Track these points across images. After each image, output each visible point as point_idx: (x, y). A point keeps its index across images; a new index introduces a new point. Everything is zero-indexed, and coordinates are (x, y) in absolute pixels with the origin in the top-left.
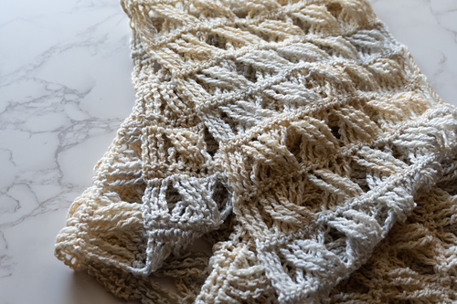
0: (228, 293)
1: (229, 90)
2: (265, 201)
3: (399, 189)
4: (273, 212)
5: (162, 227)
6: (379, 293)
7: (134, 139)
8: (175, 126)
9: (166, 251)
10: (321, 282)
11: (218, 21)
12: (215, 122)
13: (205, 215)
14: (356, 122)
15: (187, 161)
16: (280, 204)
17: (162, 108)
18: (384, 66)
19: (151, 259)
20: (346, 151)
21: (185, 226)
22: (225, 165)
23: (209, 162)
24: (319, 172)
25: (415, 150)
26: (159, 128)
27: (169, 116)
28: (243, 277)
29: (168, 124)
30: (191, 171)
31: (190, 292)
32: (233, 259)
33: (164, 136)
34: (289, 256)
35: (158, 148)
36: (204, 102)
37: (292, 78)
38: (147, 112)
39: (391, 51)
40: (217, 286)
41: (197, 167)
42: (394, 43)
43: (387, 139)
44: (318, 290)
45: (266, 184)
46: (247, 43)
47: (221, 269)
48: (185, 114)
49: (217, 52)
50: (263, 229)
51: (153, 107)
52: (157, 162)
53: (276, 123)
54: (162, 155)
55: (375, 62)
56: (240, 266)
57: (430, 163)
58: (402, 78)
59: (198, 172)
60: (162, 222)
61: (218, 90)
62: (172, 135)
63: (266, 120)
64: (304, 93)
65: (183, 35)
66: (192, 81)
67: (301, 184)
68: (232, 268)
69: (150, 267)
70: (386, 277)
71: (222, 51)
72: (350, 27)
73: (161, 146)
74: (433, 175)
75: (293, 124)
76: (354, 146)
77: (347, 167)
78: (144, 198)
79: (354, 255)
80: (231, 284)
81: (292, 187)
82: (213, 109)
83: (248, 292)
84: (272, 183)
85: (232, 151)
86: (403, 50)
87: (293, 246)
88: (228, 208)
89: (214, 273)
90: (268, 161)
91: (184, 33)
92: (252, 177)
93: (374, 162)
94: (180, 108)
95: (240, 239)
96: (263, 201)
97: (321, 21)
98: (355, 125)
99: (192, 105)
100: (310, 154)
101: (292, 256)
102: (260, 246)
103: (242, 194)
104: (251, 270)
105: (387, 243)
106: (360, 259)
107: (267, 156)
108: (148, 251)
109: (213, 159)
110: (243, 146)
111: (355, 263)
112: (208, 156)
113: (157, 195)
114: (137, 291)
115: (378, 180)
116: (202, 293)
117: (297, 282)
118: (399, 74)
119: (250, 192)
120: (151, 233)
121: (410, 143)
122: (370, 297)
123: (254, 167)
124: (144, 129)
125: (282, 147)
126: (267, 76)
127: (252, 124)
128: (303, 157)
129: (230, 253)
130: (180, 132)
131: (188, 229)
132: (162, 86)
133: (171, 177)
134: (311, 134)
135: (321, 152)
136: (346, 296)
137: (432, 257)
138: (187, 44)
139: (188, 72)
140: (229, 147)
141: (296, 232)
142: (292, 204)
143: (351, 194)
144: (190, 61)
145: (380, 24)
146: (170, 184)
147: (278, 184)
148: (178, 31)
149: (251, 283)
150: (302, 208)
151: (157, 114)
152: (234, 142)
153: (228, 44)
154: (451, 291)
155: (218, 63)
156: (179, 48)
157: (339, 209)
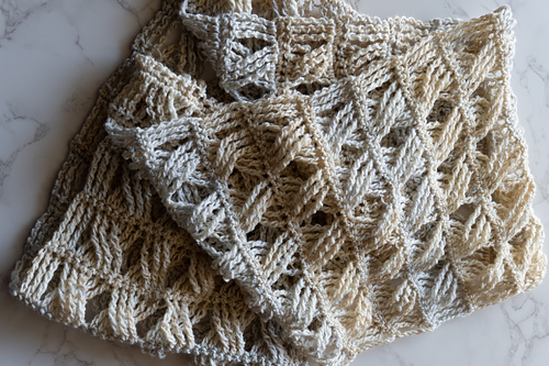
0: (152, 85)
1: (373, 115)
2: (243, 135)
3: (243, 267)
4: (228, 139)
5: (221, 30)
6: (149, 229)
7: (324, 11)
8: (336, 55)
9: (200, 34)
10: (154, 171)
11: (471, 117)
12: (334, 95)
13: (231, 73)
14: (325, 243)
15: (294, 63)
16: (237, 149)
17: (356, 42)
18: (406, 297)
19: (191, 18)
20: (294, 227)
21: (221, 53)
22: (281, 97)
23: (289, 85)
24: (269, 193)
25: (289, 298)
26: (332, 37)
27: (348, 49)
28: (167, 101)
29: (339, 48)
30: (283, 66)
31: (165, 56)
32: (185, 95)
33: (324, 42)
34: (184, 148)
35: (310, 34)
36: (359, 86)
37: (381, 183)
38: (352, 26)
39: (427, 312)
40: (159, 75)
41: (286, 71)
42: (441, 318)
43: (305, 272)
44: (147, 167)
45: (260, 137)
46: (437, 145)
47: (175, 82)
48: (348, 67)
49: (425, 109)
50: (214, 128)
51: (358, 33)
52: (294, 33)
53: (322, 154)
54: (302, 38)
55: (413, 289)
56: (178, 100)
57: (271, 307)
58: (392, 315)
59: (282, 74)
60: (226, 31)
61: (373, 103)
62: (324, 51)
63: (328, 146)
64: (358, 190)
65: (449, 73)
66: (388, 77)
67: (258, 173)
68: (175, 92)
69: (184, 17)
70: (162, 239)
71: (426, 114)
72: (464, 271)
73: (312, 37)
74: (258, 308)
75: (320, 173)
76: (298, 235)
77: (276, 224)
78: (255, 17)
79: (178, 208)
80: (161, 89)
81: (254, 163)
82: (350, 94)
83: (152, 104)
84: (261, 143)
85: (299, 108)
86: (430, 326)
87: (193, 154)
88: (240, 98)
89: (172, 75)
90: (280, 140)
91: (453, 75)
92: (268, 124)
93: (278, 252)
94: (356, 61)
95: (207, 106)
96: (243, 133)
97: (467, 236)
98: (321, 241)
99: (357, 73)
100: (289, 187)
101: (183, 151)
102: (195, 121)
103: (251, 112)
104: (173, 109)
105: (198, 250)
106: (175, 214)
107: (285, 140)
108: (198, 16)
109: (292, 89)
110: (302, 120)
111: (171, 207)
112: (296, 84)
113: (257, 29)
114: (169, 6)
115: (258, 252)
116: (156, 63)
117: (155, 149)
118: (397, 313)
119: (253, 121)
120: (217, 20)
121: (297, 295)
122: (146, 221)
123: (277, 127)
124: (332, 21)
125: (293, 156)
126: (388, 158)
127: (326, 132)
128: (287, 179)
129: (190, 93)
130: (329, 59)
131: (219, 55)
132: (384, 44)
133: (276, 45)
134: (308, 189)
135: (291, 199)
136: (148, 198)
137: (180, 288)
138: (437, 76)
139: (400, 73)
140: (303, 105)
141: (209, 160)
142: (236, 159)
143: (243, 220)
144: (414, 77)
145: (468, 308)
146: (269, 44)
147: (259, 149)
148: (457, 68)
149: (159, 108)
150: (232, 169)
151: (349, 35)
152: (309, 111)
153: (437, 124)
154: (146, 298)
155: (409, 107)
156: (433, 67)
157: (229, 206)
